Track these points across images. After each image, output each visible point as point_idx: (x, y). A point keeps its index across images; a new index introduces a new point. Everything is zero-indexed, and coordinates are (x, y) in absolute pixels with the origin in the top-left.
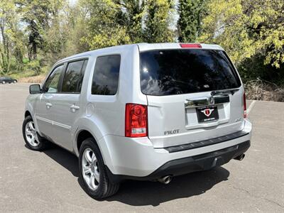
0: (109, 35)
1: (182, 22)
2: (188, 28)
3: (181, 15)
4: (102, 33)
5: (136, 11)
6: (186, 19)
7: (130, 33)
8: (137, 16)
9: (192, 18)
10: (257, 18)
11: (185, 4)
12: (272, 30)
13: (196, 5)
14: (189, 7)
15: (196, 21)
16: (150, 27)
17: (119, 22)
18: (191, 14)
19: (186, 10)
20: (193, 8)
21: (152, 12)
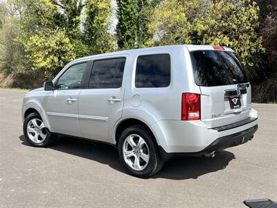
0: (46, 36)
1: (121, 26)
2: (128, 33)
3: (120, 20)
4: (38, 34)
5: (76, 13)
6: (126, 24)
7: (69, 35)
8: (77, 18)
9: (131, 23)
10: (200, 27)
11: (124, 8)
12: (213, 38)
13: (135, 10)
14: (129, 12)
15: (135, 26)
16: (89, 30)
17: (58, 24)
18: (130, 19)
19: (126, 14)
20: (132, 13)
21: (92, 15)
